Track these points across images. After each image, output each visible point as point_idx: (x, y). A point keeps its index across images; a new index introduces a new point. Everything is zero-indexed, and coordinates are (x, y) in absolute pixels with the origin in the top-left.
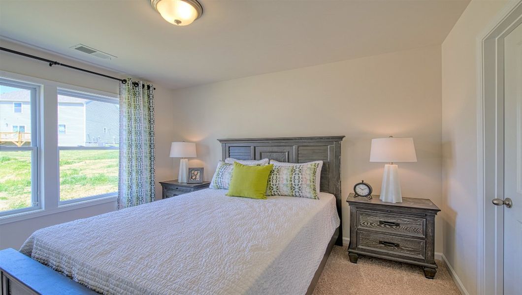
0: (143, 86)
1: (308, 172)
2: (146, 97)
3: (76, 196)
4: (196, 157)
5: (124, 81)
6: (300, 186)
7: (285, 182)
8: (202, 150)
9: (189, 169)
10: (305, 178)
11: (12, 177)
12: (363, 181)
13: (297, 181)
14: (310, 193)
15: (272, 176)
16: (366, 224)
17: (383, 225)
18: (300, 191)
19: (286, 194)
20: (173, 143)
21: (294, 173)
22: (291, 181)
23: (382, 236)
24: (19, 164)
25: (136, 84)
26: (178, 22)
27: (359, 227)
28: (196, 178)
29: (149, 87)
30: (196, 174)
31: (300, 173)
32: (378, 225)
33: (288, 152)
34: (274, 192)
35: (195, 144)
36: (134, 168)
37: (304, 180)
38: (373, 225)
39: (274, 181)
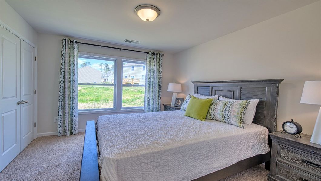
0: (157, 54)
1: (237, 107)
2: (158, 60)
3: (127, 106)
4: (181, 92)
5: (148, 53)
6: (228, 116)
7: (219, 112)
8: (184, 88)
9: (176, 98)
10: (234, 111)
11: (128, 98)
12: (292, 120)
13: (227, 112)
14: (235, 122)
15: (212, 106)
16: (287, 158)
17: (305, 164)
18: (228, 120)
19: (220, 120)
20: (169, 84)
21: (226, 106)
22: (223, 111)
23: (304, 174)
24: (131, 92)
25: (154, 54)
26: (148, 20)
27: (280, 159)
28: (179, 104)
29: (160, 54)
30: (179, 101)
31: (231, 107)
32: (299, 162)
33: (234, 91)
34: (212, 117)
35: (181, 84)
36: (151, 96)
37: (233, 112)
38: (294, 161)
39: (212, 110)
